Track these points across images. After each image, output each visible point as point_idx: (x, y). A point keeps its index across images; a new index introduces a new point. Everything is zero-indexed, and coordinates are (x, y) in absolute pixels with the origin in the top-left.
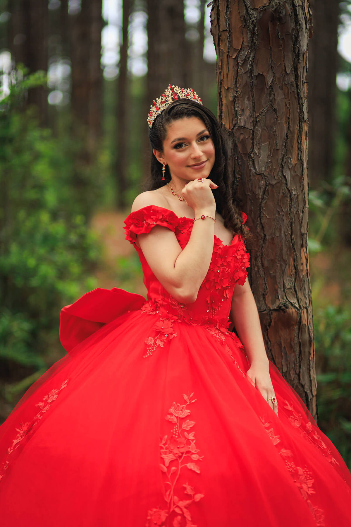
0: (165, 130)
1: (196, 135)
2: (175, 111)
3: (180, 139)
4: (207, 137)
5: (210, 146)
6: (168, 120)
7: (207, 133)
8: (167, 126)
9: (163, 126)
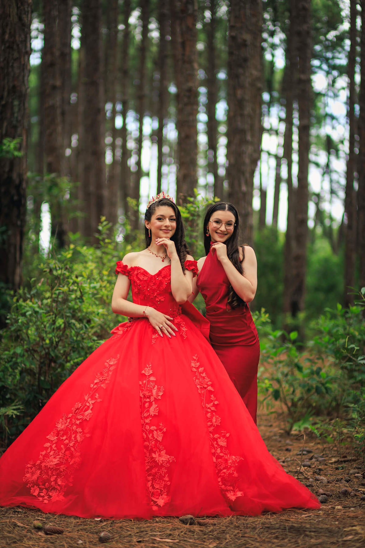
0: (155, 210)
1: (169, 216)
2: (162, 202)
3: (161, 215)
4: (174, 220)
5: (174, 224)
6: (158, 206)
7: (175, 217)
8: (156, 208)
9: (154, 207)
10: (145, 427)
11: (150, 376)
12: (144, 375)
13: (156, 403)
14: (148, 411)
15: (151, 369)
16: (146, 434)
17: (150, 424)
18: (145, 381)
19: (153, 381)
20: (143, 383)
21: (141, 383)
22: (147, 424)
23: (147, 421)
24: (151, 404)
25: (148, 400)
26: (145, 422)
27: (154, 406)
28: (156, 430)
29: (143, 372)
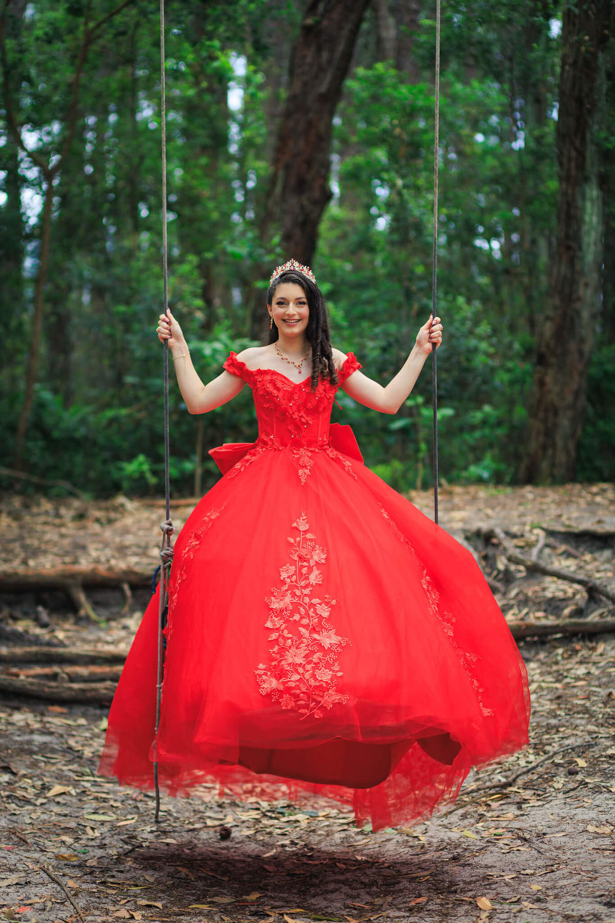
0: (275, 289)
1: (295, 298)
4: (305, 304)
6: (279, 283)
9: (275, 285)
10: (303, 599)
11: (306, 532)
12: (296, 528)
13: (318, 569)
14: (307, 578)
15: (307, 523)
16: (304, 608)
17: (311, 596)
18: (298, 539)
19: (311, 540)
20: (295, 541)
21: (292, 540)
22: (306, 595)
23: (307, 591)
24: (310, 570)
25: (305, 564)
26: (302, 593)
27: (316, 572)
28: (320, 604)
29: (295, 525)
